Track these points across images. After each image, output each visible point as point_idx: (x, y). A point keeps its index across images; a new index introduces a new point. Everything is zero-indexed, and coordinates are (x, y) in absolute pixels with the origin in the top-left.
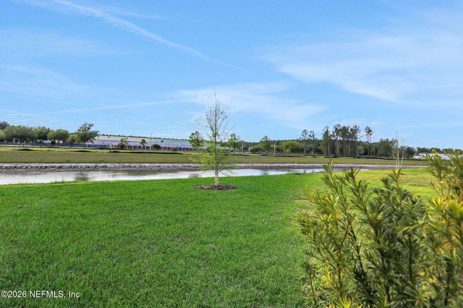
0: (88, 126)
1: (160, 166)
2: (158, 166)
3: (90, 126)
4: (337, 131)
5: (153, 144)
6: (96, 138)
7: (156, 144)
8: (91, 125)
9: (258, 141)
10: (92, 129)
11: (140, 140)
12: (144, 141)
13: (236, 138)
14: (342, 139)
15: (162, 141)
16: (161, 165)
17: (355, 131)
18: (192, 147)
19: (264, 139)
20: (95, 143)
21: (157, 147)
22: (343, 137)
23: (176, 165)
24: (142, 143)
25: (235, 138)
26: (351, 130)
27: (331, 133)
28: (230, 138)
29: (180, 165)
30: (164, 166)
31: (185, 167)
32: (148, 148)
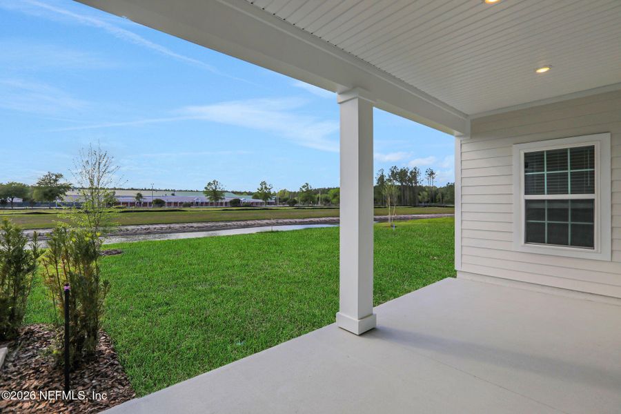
0: (54, 177)
1: (148, 229)
2: (145, 229)
3: (57, 176)
4: (394, 175)
5: (154, 199)
6: (68, 193)
7: (159, 198)
8: (59, 176)
9: (297, 190)
10: (61, 182)
11: (134, 194)
12: (140, 196)
13: (268, 187)
14: (400, 184)
15: (173, 195)
16: (151, 226)
17: (414, 174)
18: (208, 201)
19: (304, 187)
20: (66, 200)
21: (159, 203)
22: (401, 181)
23: (172, 226)
24: (137, 198)
25: (266, 188)
26: (411, 172)
27: (387, 178)
28: (260, 187)
29: (177, 226)
30: (155, 228)
31: (184, 227)
32: (145, 204)
